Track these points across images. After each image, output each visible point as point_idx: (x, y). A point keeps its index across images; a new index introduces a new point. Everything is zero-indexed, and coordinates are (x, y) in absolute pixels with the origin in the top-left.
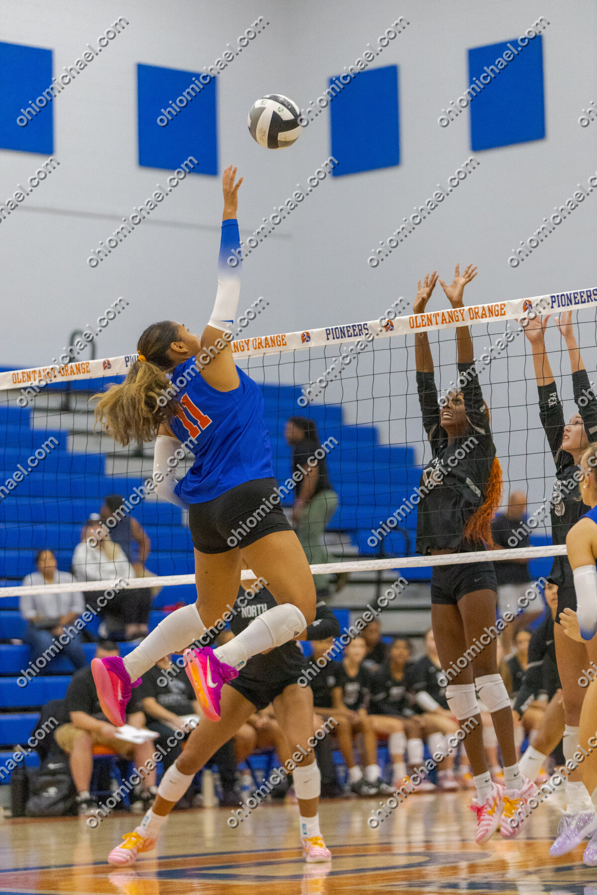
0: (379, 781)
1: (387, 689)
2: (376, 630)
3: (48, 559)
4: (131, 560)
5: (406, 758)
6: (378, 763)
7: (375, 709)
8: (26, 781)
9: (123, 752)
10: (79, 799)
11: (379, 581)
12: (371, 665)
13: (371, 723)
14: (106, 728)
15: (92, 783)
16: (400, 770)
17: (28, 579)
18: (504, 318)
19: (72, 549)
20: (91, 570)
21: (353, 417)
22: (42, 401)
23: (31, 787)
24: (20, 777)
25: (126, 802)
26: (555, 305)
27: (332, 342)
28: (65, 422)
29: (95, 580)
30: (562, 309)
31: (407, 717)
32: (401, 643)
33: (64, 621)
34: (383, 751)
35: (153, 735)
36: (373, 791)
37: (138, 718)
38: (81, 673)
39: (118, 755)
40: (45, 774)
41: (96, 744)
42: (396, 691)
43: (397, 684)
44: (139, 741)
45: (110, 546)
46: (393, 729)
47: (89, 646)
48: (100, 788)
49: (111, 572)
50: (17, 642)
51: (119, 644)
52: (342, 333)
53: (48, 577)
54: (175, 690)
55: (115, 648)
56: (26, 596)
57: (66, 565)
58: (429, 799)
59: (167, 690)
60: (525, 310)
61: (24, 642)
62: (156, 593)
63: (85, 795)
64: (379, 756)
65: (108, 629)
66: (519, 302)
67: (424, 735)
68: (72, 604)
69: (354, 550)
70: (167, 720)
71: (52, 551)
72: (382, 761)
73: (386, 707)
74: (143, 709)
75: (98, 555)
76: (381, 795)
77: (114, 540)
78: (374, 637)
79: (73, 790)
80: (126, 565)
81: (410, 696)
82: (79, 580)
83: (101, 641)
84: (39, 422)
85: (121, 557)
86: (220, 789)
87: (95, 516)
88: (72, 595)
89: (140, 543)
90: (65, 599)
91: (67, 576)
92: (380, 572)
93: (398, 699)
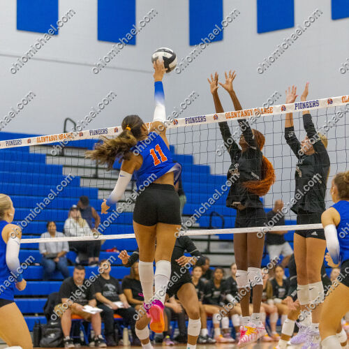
0: (208, 336)
1: (212, 292)
2: (208, 264)
3: (52, 226)
4: (91, 227)
5: (221, 326)
6: (207, 328)
7: (206, 301)
8: (40, 330)
9: (86, 318)
10: (65, 339)
11: (209, 240)
12: (204, 280)
13: (204, 308)
14: (78, 306)
15: (71, 332)
16: (218, 331)
17: (43, 235)
18: (272, 114)
19: (64, 221)
20: (72, 231)
21: (198, 161)
22: (50, 151)
23: (43, 333)
24: (37, 328)
25: (87, 343)
26: (297, 108)
27: (188, 124)
28: (62, 161)
29: (74, 236)
30: (301, 110)
31: (221, 306)
32: (219, 270)
33: (59, 255)
34: (210, 322)
35: (100, 310)
36: (205, 341)
37: (93, 302)
38: (67, 280)
39: (83, 319)
40: (50, 327)
41: (73, 314)
42: (216, 293)
43: (217, 290)
44: (94, 313)
45: (81, 220)
46: (214, 311)
47: (71, 267)
48: (75, 335)
49: (82, 233)
50: (37, 264)
51: (86, 267)
52: (193, 120)
53: (52, 234)
54: (111, 289)
55: (83, 269)
56: (42, 243)
57: (61, 229)
58: (232, 346)
59: (107, 289)
60: (282, 110)
61: (41, 264)
62: (102, 243)
63: (68, 338)
64: (208, 324)
65: (79, 259)
66: (279, 106)
67: (230, 315)
68: (63, 247)
69: (197, 225)
70: (107, 303)
71: (55, 222)
72: (209, 327)
73: (211, 301)
74: (95, 298)
75: (75, 224)
76: (208, 343)
77: (83, 218)
78: (206, 266)
79: (62, 335)
80: (89, 229)
81: (223, 296)
82: (66, 236)
83: (77, 265)
84: (49, 161)
85: (86, 225)
86: (131, 337)
87: (75, 206)
88: (63, 243)
89: (96, 219)
90: (60, 245)
91: (61, 234)
92: (209, 236)
93: (217, 297)
